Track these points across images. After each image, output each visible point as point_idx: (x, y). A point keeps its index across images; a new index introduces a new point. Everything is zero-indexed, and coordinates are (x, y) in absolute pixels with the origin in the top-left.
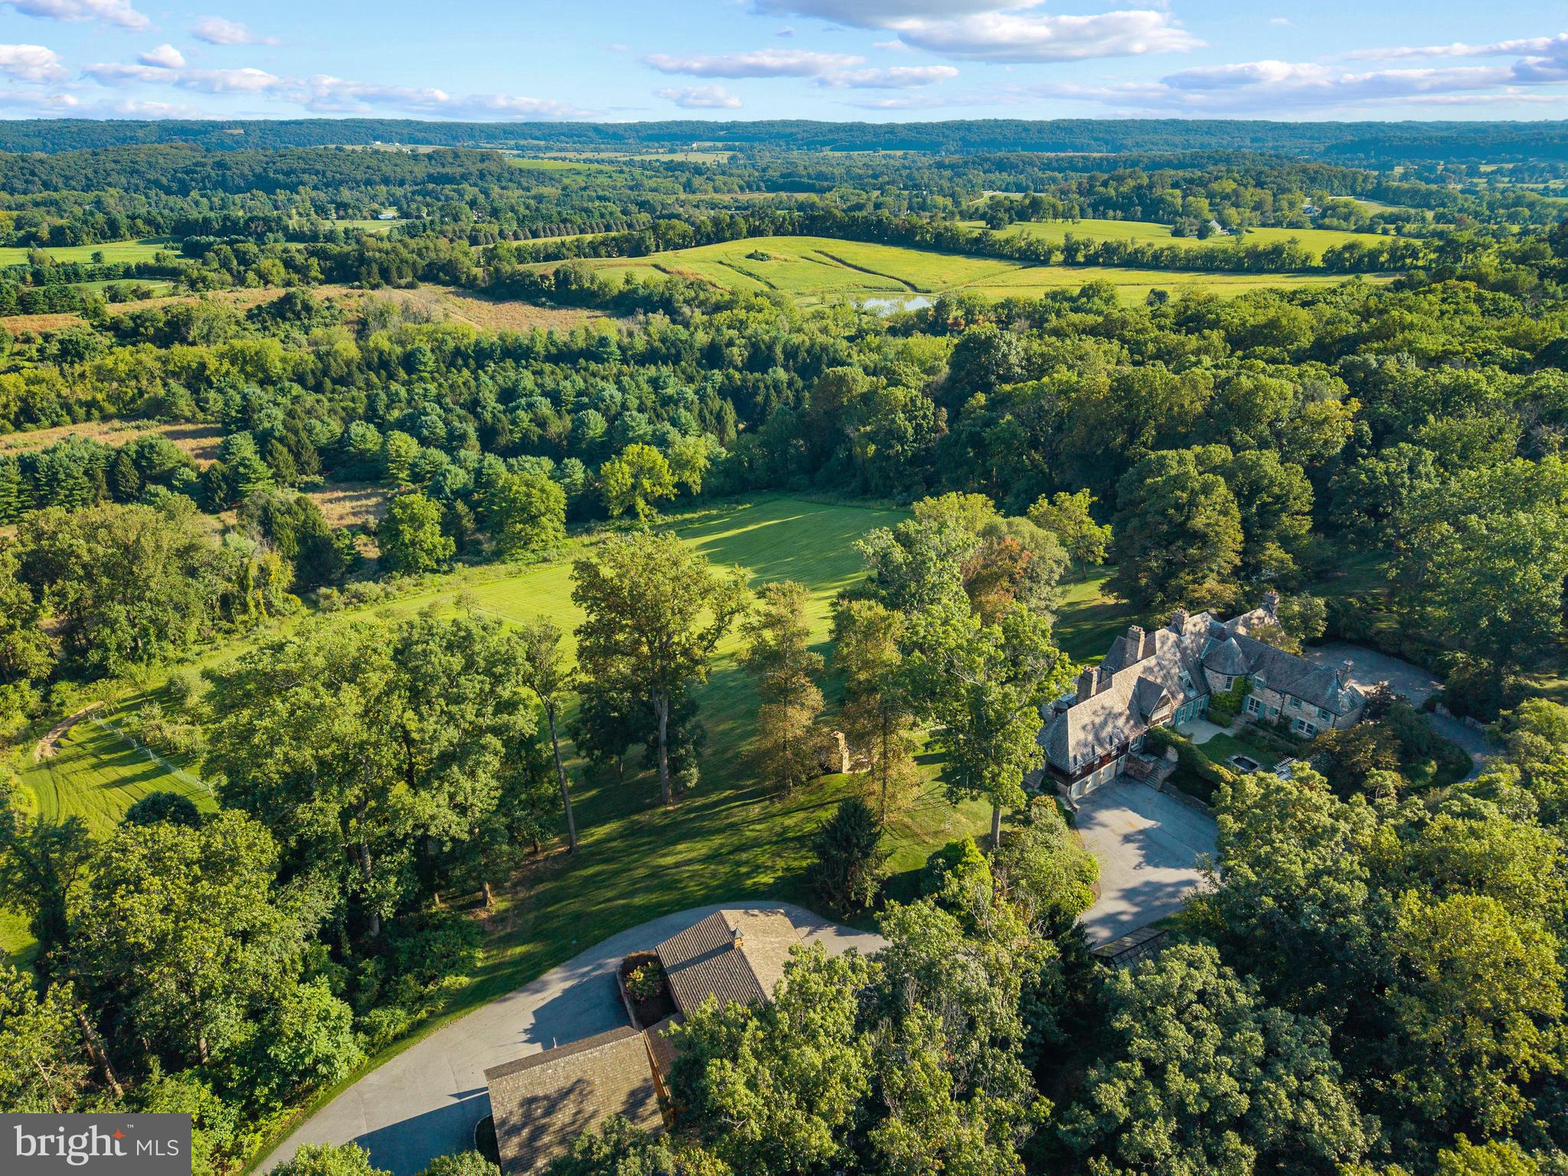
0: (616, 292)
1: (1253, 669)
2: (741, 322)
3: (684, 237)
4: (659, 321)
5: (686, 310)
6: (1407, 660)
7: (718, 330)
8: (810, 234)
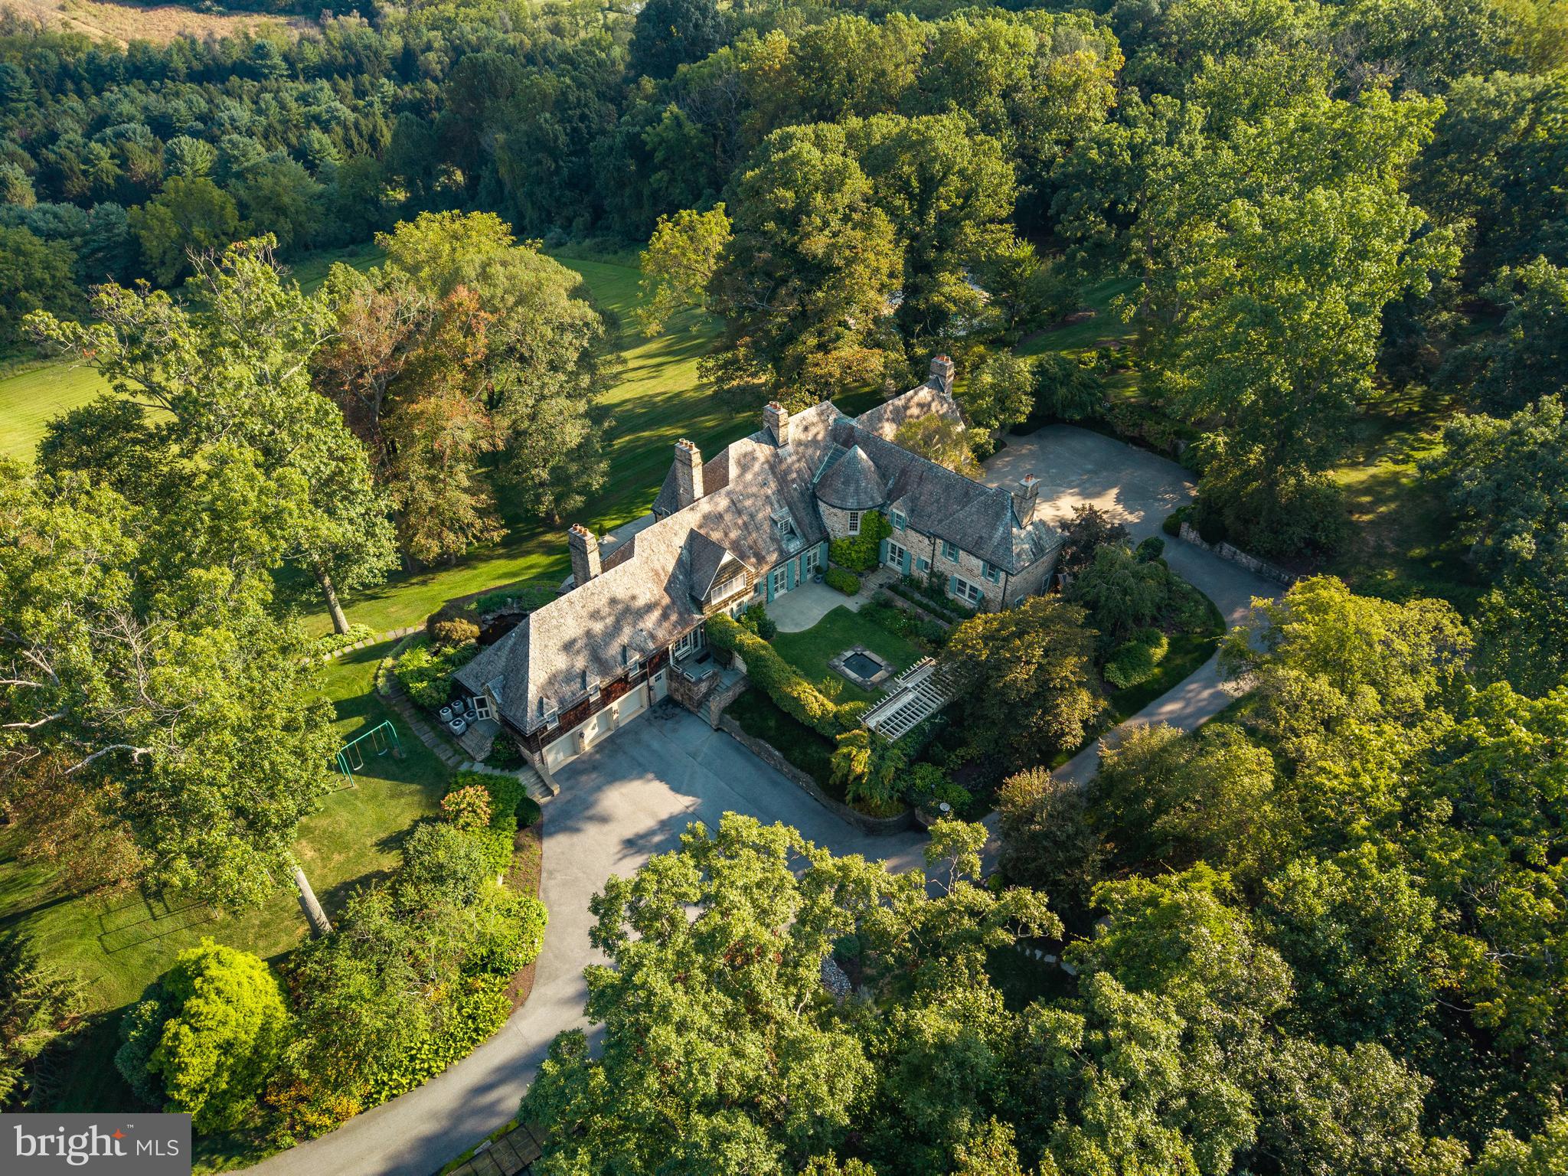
1: (891, 496)
4: (353, 23)
5: (388, 10)
6: (1151, 448)
7: (417, 31)
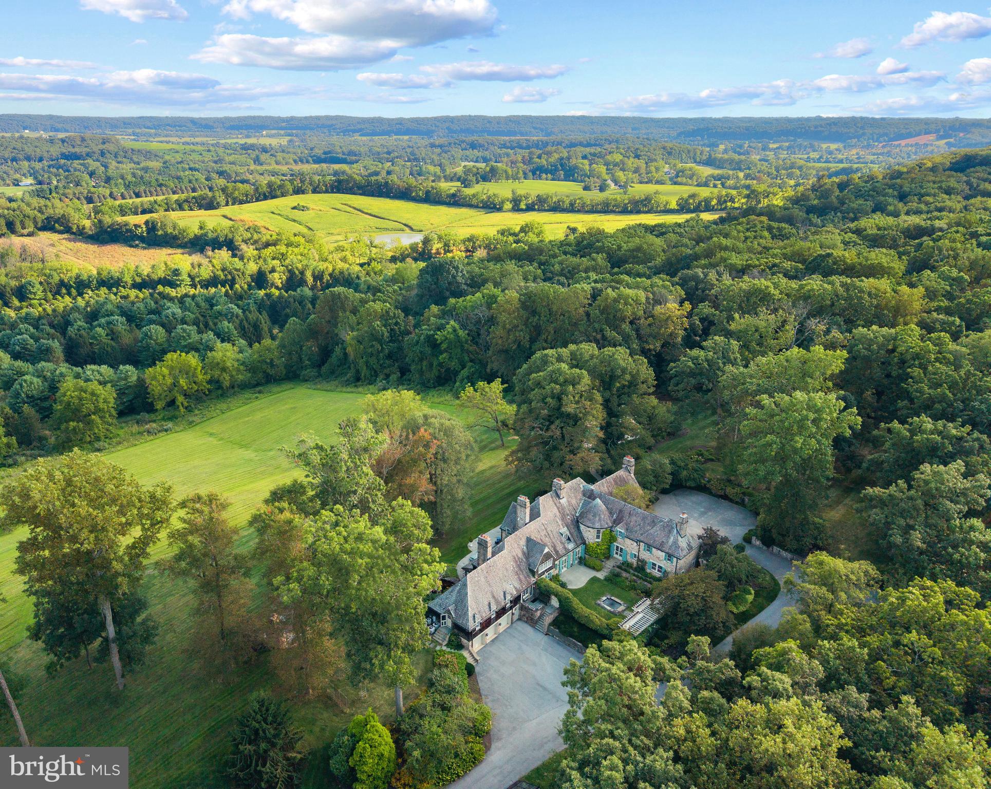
0: (192, 236)
1: (616, 522)
2: (283, 255)
3: (247, 196)
4: (224, 255)
5: (244, 247)
6: (731, 500)
7: (265, 260)
8: (338, 192)
